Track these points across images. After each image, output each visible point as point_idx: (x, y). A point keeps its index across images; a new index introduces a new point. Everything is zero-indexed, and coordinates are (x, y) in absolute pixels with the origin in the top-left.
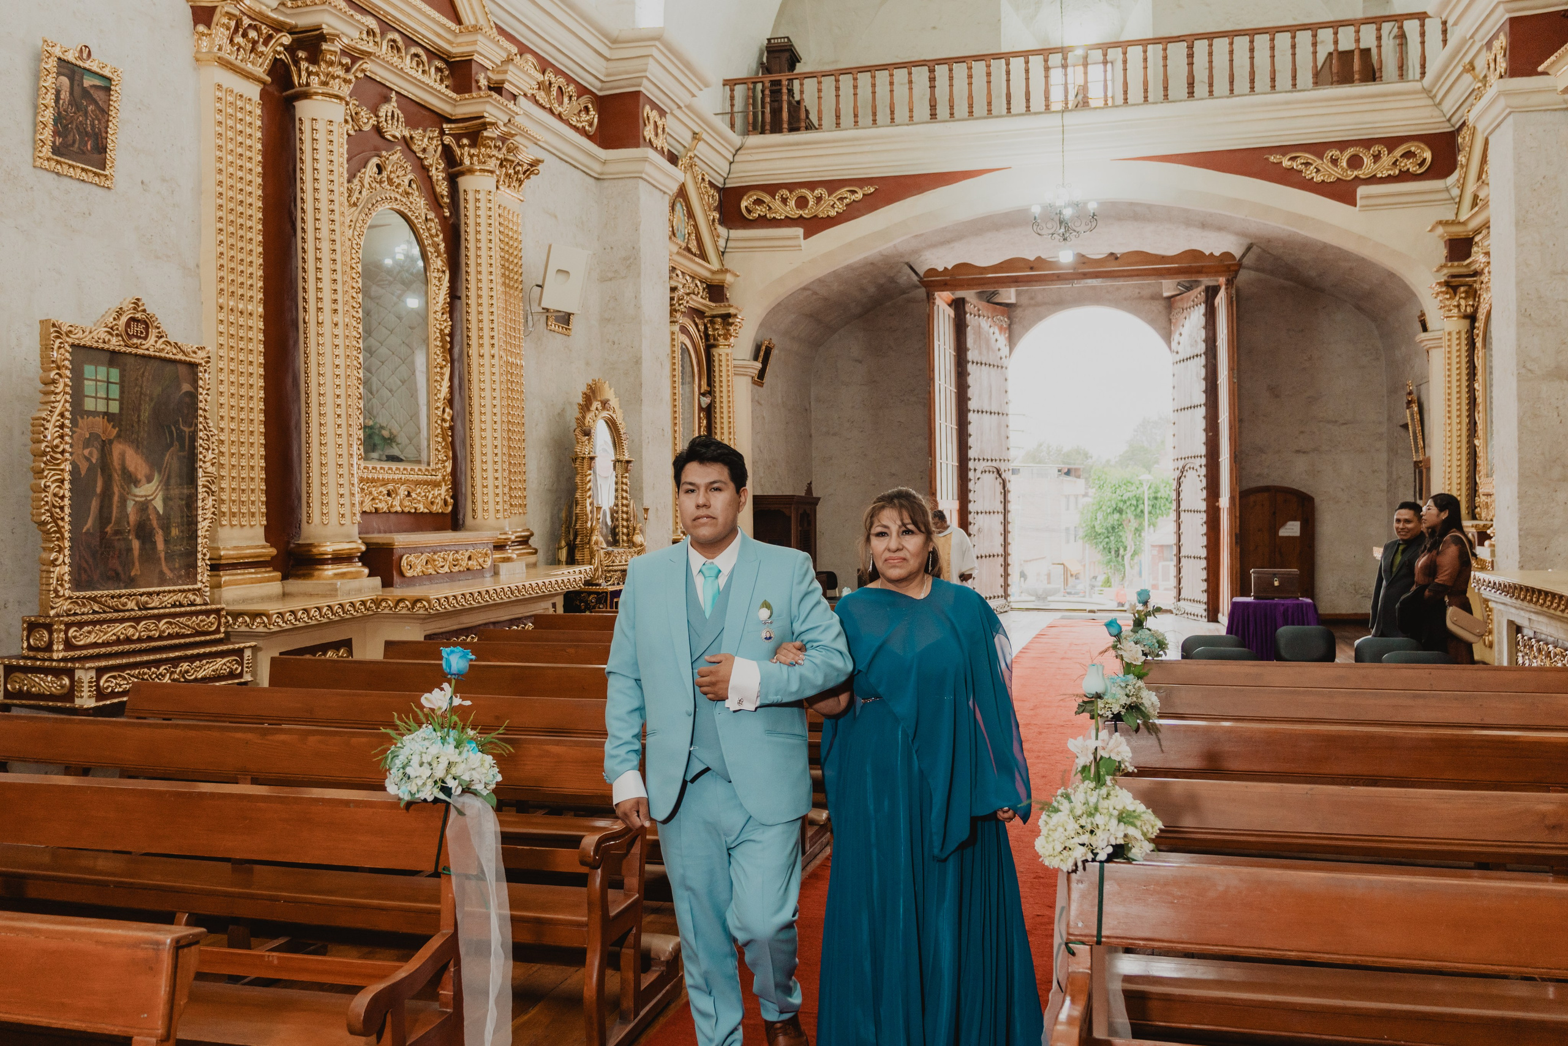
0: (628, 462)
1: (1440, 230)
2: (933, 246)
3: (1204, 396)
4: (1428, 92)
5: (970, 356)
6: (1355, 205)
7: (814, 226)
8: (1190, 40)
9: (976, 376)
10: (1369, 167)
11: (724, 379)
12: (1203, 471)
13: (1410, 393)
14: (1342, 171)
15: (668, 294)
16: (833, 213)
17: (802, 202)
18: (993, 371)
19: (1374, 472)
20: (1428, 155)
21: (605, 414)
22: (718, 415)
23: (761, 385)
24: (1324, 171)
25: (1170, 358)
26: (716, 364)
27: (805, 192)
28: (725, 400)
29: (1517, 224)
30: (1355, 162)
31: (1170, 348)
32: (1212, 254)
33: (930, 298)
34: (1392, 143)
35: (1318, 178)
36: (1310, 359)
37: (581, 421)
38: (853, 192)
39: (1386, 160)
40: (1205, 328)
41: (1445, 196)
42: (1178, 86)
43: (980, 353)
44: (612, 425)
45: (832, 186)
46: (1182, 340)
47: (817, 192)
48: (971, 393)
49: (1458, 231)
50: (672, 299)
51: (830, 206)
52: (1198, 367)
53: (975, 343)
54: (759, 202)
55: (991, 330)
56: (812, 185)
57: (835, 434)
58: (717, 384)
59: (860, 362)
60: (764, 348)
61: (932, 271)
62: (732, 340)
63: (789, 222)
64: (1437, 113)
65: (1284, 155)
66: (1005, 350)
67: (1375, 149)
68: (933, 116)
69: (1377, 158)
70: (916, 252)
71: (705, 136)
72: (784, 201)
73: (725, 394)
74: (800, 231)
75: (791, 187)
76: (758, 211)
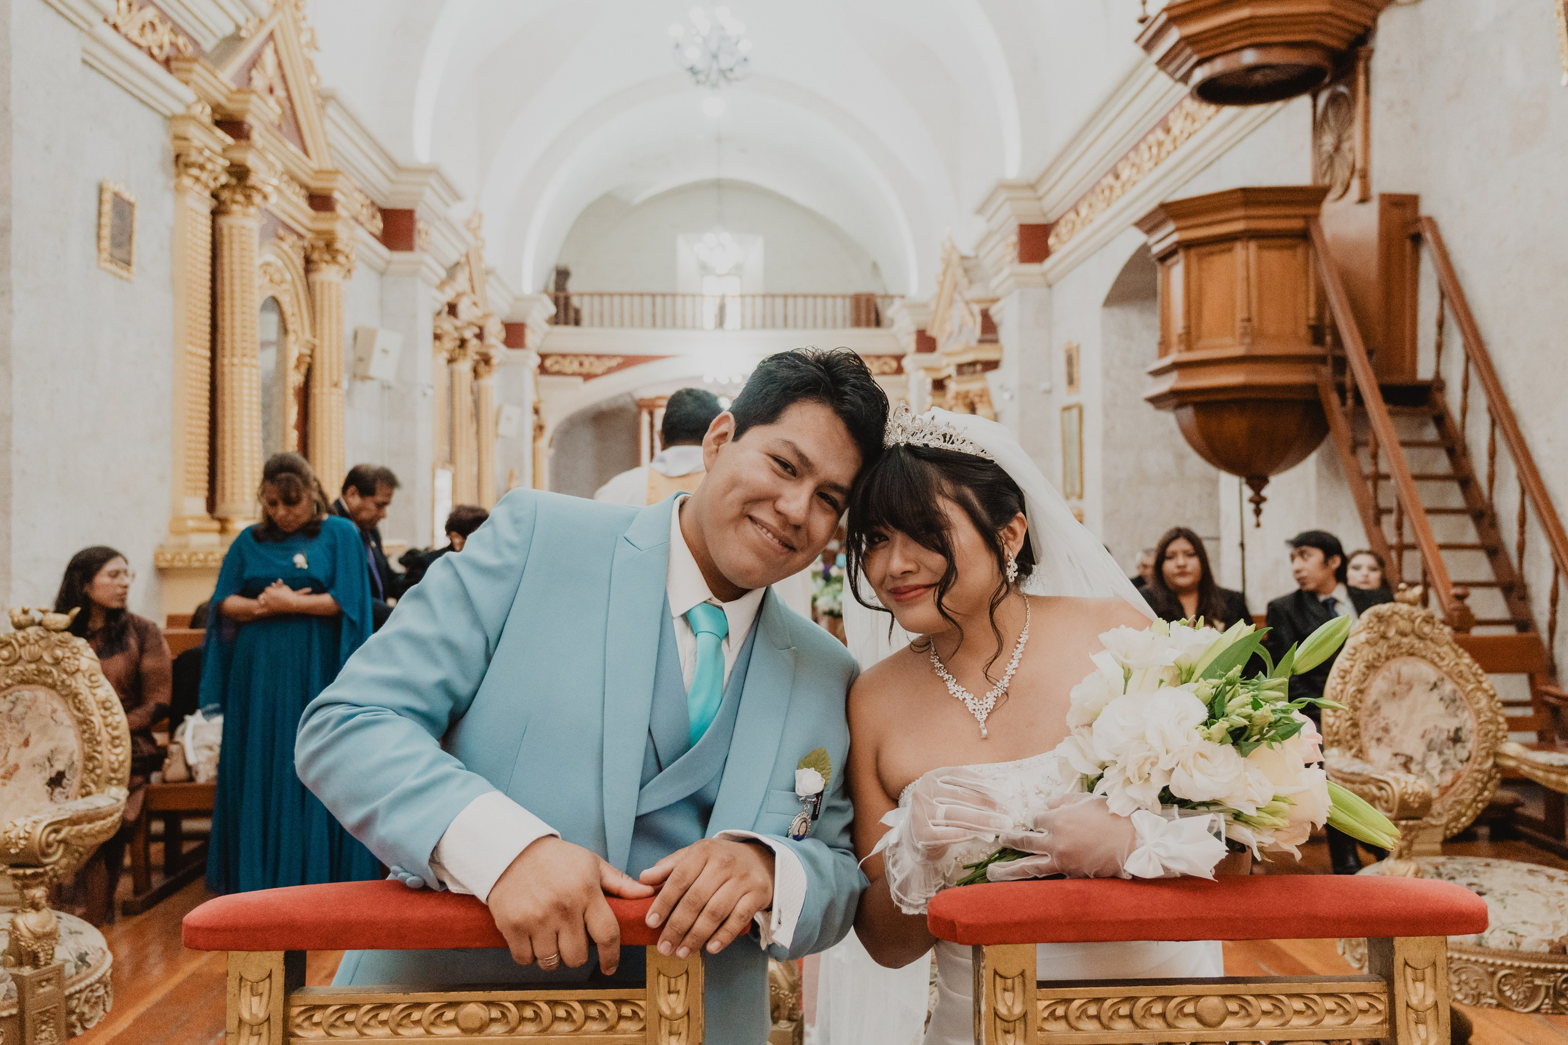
4: (894, 336)
7: (588, 377)
8: (786, 297)
16: (599, 371)
17: (581, 364)
20: (895, 364)
27: (583, 359)
33: (639, 413)
34: (879, 357)
38: (610, 361)
39: (876, 365)
42: (780, 320)
45: (599, 357)
47: (590, 359)
51: (599, 367)
54: (557, 362)
56: (587, 356)
61: (642, 400)
63: (573, 374)
68: (654, 325)
70: (636, 390)
72: (571, 363)
74: (580, 380)
75: (576, 356)
76: (556, 368)
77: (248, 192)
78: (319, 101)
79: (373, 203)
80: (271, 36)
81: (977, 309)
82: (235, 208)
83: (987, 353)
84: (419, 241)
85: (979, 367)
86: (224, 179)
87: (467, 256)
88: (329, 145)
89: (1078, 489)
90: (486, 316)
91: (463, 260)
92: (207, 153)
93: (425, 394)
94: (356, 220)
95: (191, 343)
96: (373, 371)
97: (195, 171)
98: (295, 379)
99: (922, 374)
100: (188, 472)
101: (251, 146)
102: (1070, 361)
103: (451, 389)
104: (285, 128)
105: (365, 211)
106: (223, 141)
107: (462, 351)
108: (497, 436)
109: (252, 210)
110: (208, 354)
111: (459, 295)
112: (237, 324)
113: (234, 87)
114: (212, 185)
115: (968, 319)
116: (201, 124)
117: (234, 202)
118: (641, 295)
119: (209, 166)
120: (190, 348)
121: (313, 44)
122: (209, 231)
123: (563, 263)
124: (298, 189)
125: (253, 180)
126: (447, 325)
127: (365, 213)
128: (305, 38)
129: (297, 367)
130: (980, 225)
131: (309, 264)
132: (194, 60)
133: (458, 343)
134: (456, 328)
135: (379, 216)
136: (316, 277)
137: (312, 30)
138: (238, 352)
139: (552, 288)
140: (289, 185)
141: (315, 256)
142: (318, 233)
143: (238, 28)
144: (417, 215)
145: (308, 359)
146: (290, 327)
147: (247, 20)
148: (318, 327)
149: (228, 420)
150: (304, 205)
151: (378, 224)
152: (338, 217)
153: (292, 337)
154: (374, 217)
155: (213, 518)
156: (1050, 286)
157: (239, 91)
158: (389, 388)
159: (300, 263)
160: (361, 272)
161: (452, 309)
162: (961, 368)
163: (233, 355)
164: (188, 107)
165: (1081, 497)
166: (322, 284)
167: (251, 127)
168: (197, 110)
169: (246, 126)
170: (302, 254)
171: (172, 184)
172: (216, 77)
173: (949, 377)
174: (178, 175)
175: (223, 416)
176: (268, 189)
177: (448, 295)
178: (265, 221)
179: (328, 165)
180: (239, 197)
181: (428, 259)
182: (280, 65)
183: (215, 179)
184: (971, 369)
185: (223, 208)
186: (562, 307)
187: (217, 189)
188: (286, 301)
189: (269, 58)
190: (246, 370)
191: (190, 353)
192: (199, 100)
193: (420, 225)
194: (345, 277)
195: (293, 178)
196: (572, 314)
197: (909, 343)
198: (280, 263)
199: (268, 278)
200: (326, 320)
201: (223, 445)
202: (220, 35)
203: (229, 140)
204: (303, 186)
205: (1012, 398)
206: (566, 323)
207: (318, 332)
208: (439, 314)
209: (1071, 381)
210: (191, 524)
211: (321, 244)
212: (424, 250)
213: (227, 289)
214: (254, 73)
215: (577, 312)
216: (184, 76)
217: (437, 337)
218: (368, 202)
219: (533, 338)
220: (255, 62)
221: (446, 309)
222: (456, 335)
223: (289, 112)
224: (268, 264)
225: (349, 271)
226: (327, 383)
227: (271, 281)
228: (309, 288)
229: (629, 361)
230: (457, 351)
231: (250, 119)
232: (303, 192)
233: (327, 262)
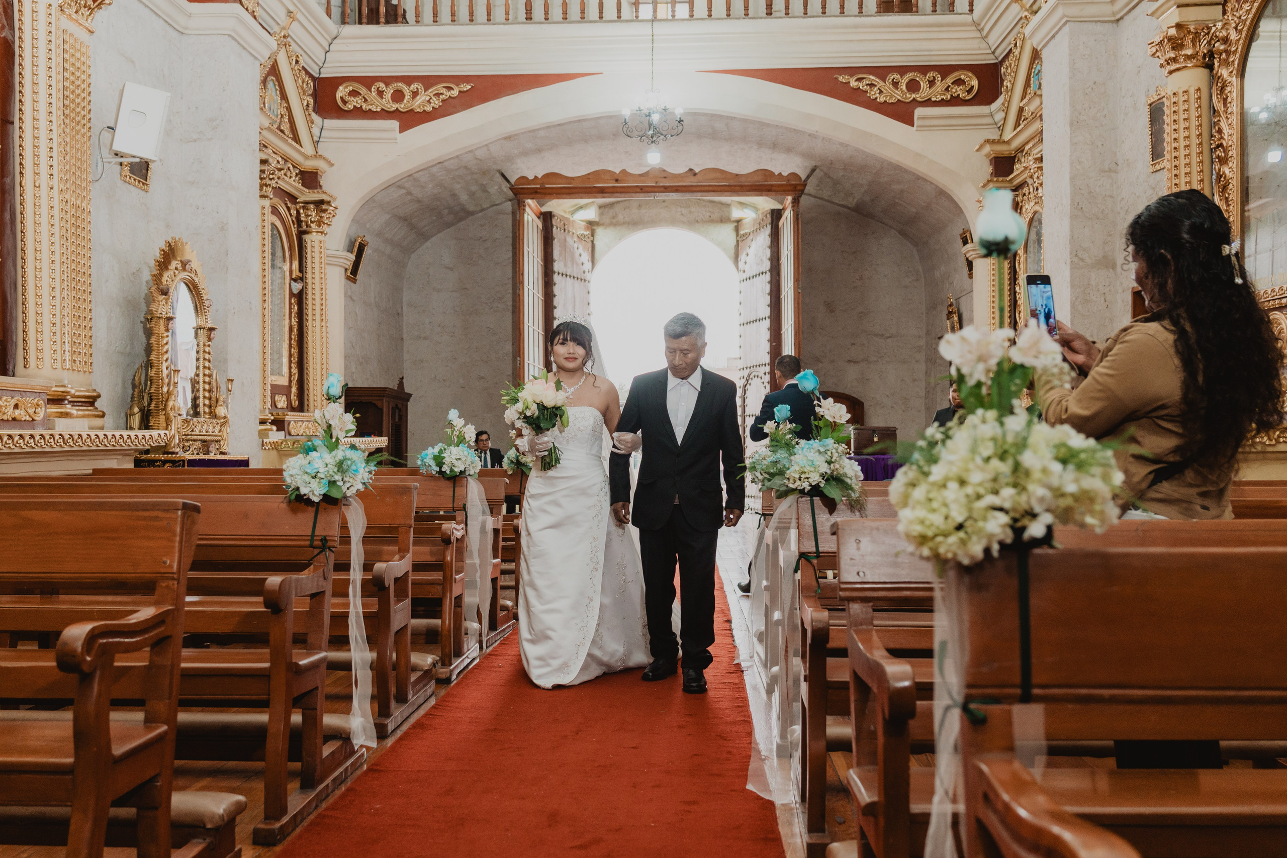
0: (211, 329)
1: (987, 148)
2: (525, 153)
3: (769, 309)
4: (976, 24)
5: (557, 267)
6: (913, 125)
7: (410, 119)
9: (561, 286)
10: (925, 91)
11: (317, 266)
12: (767, 378)
13: (951, 305)
14: (901, 94)
15: (257, 167)
16: (429, 108)
17: (398, 96)
18: (577, 283)
19: (914, 380)
20: (975, 83)
21: (184, 275)
22: (310, 302)
23: (354, 281)
24: (886, 92)
25: (737, 276)
26: (309, 250)
27: (401, 85)
28: (317, 287)
29: (1071, 124)
30: (913, 86)
31: (737, 268)
32: (780, 174)
33: (519, 206)
34: (945, 70)
35: (881, 99)
36: (861, 278)
37: (157, 278)
38: (449, 88)
39: (940, 86)
40: (771, 247)
41: (989, 120)
43: (565, 265)
44: (193, 288)
45: (428, 81)
46: (748, 259)
47: (414, 87)
48: (556, 301)
49: (1003, 149)
50: (262, 171)
51: (430, 100)
52: (763, 284)
53: (561, 254)
54: (354, 93)
55: (576, 245)
56: (408, 80)
57: (426, 338)
58: (309, 270)
59: (451, 269)
60: (357, 244)
61: (524, 178)
62: (325, 228)
63: (384, 114)
64: (984, 45)
65: (851, 76)
66: (588, 265)
67: (931, 75)
68: (529, 18)
69: (932, 83)
70: (510, 159)
71: (299, 16)
72: (380, 93)
73: (317, 281)
74: (395, 124)
75: (388, 80)
76: (354, 102)
229: (485, 88)
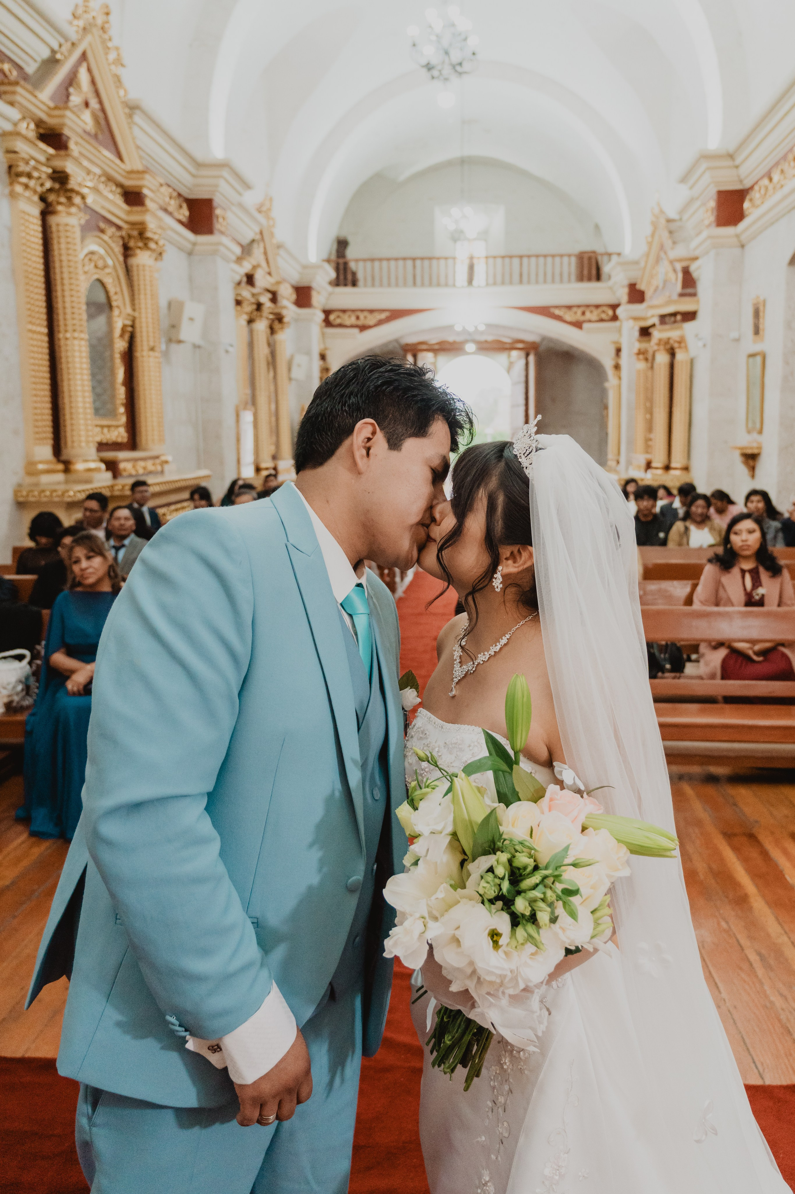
6: (582, 330)
7: (363, 328)
8: (521, 257)
10: (588, 315)
14: (579, 317)
16: (371, 323)
17: (358, 318)
20: (608, 312)
24: (571, 316)
25: (509, 381)
27: (359, 313)
30: (583, 313)
31: (509, 377)
32: (527, 341)
33: (405, 351)
34: (597, 306)
35: (569, 319)
36: (568, 385)
38: (380, 315)
39: (595, 313)
41: (614, 330)
42: (516, 277)
45: (371, 311)
47: (364, 314)
51: (371, 320)
54: (338, 317)
56: (362, 311)
61: (407, 345)
63: (352, 326)
65: (557, 309)
67: (591, 308)
68: (415, 284)
69: (591, 312)
70: (402, 337)
72: (350, 317)
74: (357, 330)
75: (353, 311)
76: (338, 321)
77: (69, 194)
78: (127, 110)
79: (180, 195)
80: (84, 56)
81: (679, 266)
82: (60, 208)
83: (686, 306)
84: (218, 225)
85: (679, 317)
86: (48, 184)
87: (261, 233)
88: (138, 147)
89: (758, 425)
90: (278, 283)
91: (258, 237)
92: (32, 163)
93: (227, 352)
94: (166, 210)
95: (30, 322)
96: (182, 337)
97: (24, 180)
98: (120, 345)
99: (631, 323)
100: (37, 427)
101: (68, 155)
102: (757, 314)
103: (251, 345)
104: (100, 137)
105: (173, 202)
106: (45, 151)
107: (259, 314)
108: (290, 379)
109: (73, 210)
110: (45, 330)
111: (255, 267)
112: (68, 305)
113: (52, 105)
114: (39, 189)
115: (672, 276)
116: (26, 138)
117: (59, 203)
118: (404, 259)
119: (35, 174)
120: (30, 327)
121: (119, 62)
122: (40, 229)
123: (343, 234)
124: (114, 188)
125: (72, 184)
126: (246, 293)
127: (173, 205)
128: (112, 56)
129: (122, 336)
130: (683, 193)
131: (127, 251)
132: (16, 83)
133: (255, 307)
134: (253, 295)
135: (185, 206)
136: (133, 261)
137: (117, 49)
138: (70, 328)
139: (334, 257)
140: (106, 185)
141: (132, 244)
142: (133, 224)
143: (54, 52)
144: (215, 204)
145: (130, 329)
146: (114, 304)
147: (60, 46)
148: (136, 302)
149: (65, 384)
150: (119, 201)
151: (185, 213)
152: (147, 210)
153: (116, 312)
154: (181, 207)
155: (59, 461)
156: (743, 246)
157: (56, 108)
158: (199, 347)
159: (118, 249)
160: (171, 255)
161: (250, 279)
162: (663, 318)
163: (66, 331)
164: (15, 124)
165: (760, 432)
166: (138, 266)
167: (68, 138)
168: (23, 127)
169: (64, 138)
170: (121, 243)
171: (7, 191)
172: (36, 97)
173: (654, 325)
174: (11, 184)
175: (62, 381)
176: (85, 191)
177: (246, 267)
178: (87, 217)
179: (139, 167)
180: (63, 200)
181: (225, 240)
182: (93, 82)
183: (42, 185)
184: (673, 319)
185: (50, 209)
186: (342, 272)
187: (43, 193)
188: (109, 281)
189: (83, 76)
190: (76, 342)
191: (30, 331)
192: (24, 118)
193: (218, 212)
194: (156, 259)
195: (110, 179)
196: (349, 277)
197: (623, 294)
198: (102, 251)
199: (92, 265)
200: (142, 297)
201: (64, 404)
202: (39, 59)
203: (51, 151)
204: (119, 185)
205: (704, 346)
206: (345, 285)
207: (137, 307)
208: (239, 284)
209: (757, 331)
210: (41, 467)
211: (135, 233)
212: (222, 233)
213: (58, 277)
214: (71, 90)
215: (354, 274)
216: (8, 97)
217: (238, 303)
218: (175, 194)
219: (319, 299)
220: (71, 80)
221: (245, 279)
222: (253, 300)
223: (103, 122)
224: (92, 253)
225: (160, 254)
226: (146, 348)
227: (96, 267)
228: (128, 270)
229: (396, 314)
230: (255, 313)
231: (66, 132)
232: (119, 190)
233: (140, 248)
